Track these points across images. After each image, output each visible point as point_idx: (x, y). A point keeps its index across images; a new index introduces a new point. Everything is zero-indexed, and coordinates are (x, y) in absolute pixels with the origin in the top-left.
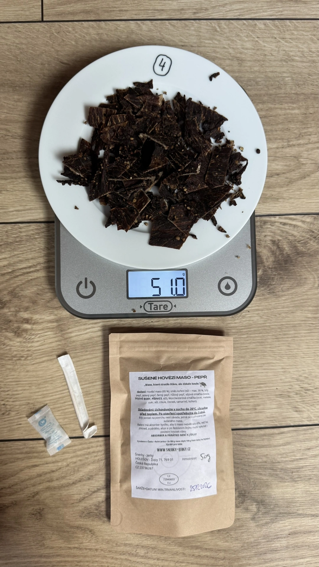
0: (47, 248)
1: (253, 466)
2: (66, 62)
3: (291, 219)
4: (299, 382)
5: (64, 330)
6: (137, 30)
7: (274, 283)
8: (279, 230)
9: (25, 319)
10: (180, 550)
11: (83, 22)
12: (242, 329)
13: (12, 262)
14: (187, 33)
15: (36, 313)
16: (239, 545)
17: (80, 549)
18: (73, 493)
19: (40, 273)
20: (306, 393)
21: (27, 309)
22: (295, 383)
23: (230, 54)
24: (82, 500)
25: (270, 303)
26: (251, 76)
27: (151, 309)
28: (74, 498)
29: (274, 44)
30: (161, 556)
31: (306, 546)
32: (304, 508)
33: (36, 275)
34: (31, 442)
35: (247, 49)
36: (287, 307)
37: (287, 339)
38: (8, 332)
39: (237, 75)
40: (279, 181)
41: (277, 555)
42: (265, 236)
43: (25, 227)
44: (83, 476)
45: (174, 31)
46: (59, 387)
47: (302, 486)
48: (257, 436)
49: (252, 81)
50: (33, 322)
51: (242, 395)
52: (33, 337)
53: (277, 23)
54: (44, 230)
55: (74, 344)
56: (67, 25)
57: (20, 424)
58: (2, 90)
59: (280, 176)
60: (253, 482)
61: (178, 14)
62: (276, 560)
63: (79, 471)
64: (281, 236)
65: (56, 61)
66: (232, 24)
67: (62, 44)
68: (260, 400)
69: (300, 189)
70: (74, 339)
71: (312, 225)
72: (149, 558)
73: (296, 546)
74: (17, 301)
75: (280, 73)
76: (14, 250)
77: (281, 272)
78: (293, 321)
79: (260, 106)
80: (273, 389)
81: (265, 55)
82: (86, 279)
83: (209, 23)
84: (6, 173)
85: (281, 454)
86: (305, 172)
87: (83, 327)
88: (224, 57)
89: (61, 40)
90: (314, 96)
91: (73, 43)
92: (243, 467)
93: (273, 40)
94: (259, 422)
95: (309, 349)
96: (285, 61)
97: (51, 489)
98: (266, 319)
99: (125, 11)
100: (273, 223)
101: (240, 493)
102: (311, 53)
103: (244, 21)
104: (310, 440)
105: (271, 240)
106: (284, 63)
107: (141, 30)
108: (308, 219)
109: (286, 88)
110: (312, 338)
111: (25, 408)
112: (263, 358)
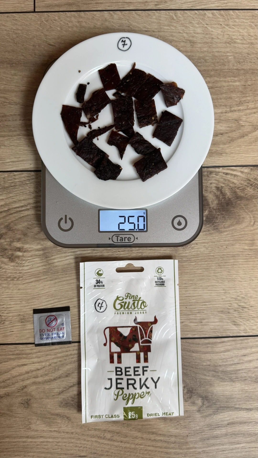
0: (36, 191)
1: (199, 368)
2: (52, 44)
3: (232, 170)
4: (237, 301)
5: (49, 257)
6: (109, 18)
7: (218, 221)
8: (222, 178)
9: (17, 248)
10: (139, 434)
11: (67, 13)
12: (191, 258)
13: (8, 203)
14: (150, 21)
15: (27, 243)
16: (187, 432)
17: (59, 432)
18: (54, 387)
19: (30, 211)
20: (243, 310)
21: (19, 240)
22: (234, 302)
23: (184, 37)
24: (61, 393)
25: (215, 237)
26: (201, 55)
27: (117, 241)
28: (55, 391)
29: (220, 30)
30: (124, 440)
31: (242, 434)
32: (240, 403)
33: (27, 213)
34: (21, 346)
35: (198, 33)
36: (228, 241)
37: (228, 266)
38: (4, 258)
39: (189, 54)
40: (223, 139)
41: (218, 440)
42: (211, 183)
43: (18, 174)
44: (62, 374)
45: (140, 19)
46: (44, 302)
47: (239, 385)
48: (202, 344)
49: (202, 59)
50: (24, 250)
51: (191, 311)
52: (24, 262)
53: (223, 12)
54: (33, 177)
55: (56, 268)
56: (54, 15)
57: (13, 331)
58: (2, 67)
59: (223, 135)
60: (199, 381)
61: (142, 5)
62: (217, 445)
63: (59, 369)
64: (224, 183)
65: (45, 43)
66: (186, 13)
67: (50, 29)
68: (205, 315)
69: (240, 146)
70: (57, 264)
71: (248, 175)
72: (114, 441)
73: (234, 434)
74: (11, 234)
75: (224, 53)
76: (10, 193)
77: (224, 213)
78: (233, 252)
79: (208, 79)
80: (216, 307)
81: (213, 38)
82: (66, 216)
83: (167, 13)
84: (4, 132)
85: (222, 359)
86: (244, 132)
87: (64, 255)
88: (179, 40)
89: (49, 27)
90: (253, 72)
91: (59, 29)
92: (191, 369)
93: (219, 26)
94: (204, 333)
95: (246, 274)
96: (228, 43)
97: (37, 384)
98: (211, 250)
99: (100, 3)
100: (217, 173)
101: (188, 390)
102: (250, 37)
103: (196, 11)
104: (246, 348)
105: (216, 187)
106: (228, 45)
107: (113, 18)
108: (246, 170)
109: (229, 65)
110: (249, 266)
111: (16, 318)
112: (208, 282)
